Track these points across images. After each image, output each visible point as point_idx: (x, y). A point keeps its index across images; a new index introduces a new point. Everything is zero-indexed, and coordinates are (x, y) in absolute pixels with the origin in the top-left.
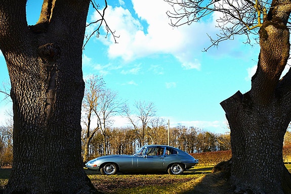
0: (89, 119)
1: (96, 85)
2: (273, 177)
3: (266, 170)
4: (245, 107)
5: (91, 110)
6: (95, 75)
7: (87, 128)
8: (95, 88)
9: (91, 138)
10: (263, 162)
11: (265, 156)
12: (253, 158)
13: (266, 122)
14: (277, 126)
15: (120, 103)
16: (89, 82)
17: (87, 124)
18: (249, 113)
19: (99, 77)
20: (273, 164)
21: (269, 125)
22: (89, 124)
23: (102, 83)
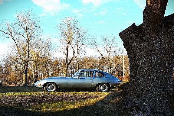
0: (67, 50)
1: (71, 24)
2: (160, 96)
3: (154, 90)
4: (137, 37)
5: (68, 44)
6: (70, 17)
7: (66, 57)
8: (70, 26)
9: (69, 64)
10: (151, 83)
11: (153, 78)
12: (143, 80)
13: (155, 50)
14: (165, 53)
15: (89, 38)
16: (66, 22)
17: (66, 54)
18: (141, 43)
19: (73, 18)
20: (160, 85)
21: (157, 52)
22: (67, 54)
23: (76, 23)
